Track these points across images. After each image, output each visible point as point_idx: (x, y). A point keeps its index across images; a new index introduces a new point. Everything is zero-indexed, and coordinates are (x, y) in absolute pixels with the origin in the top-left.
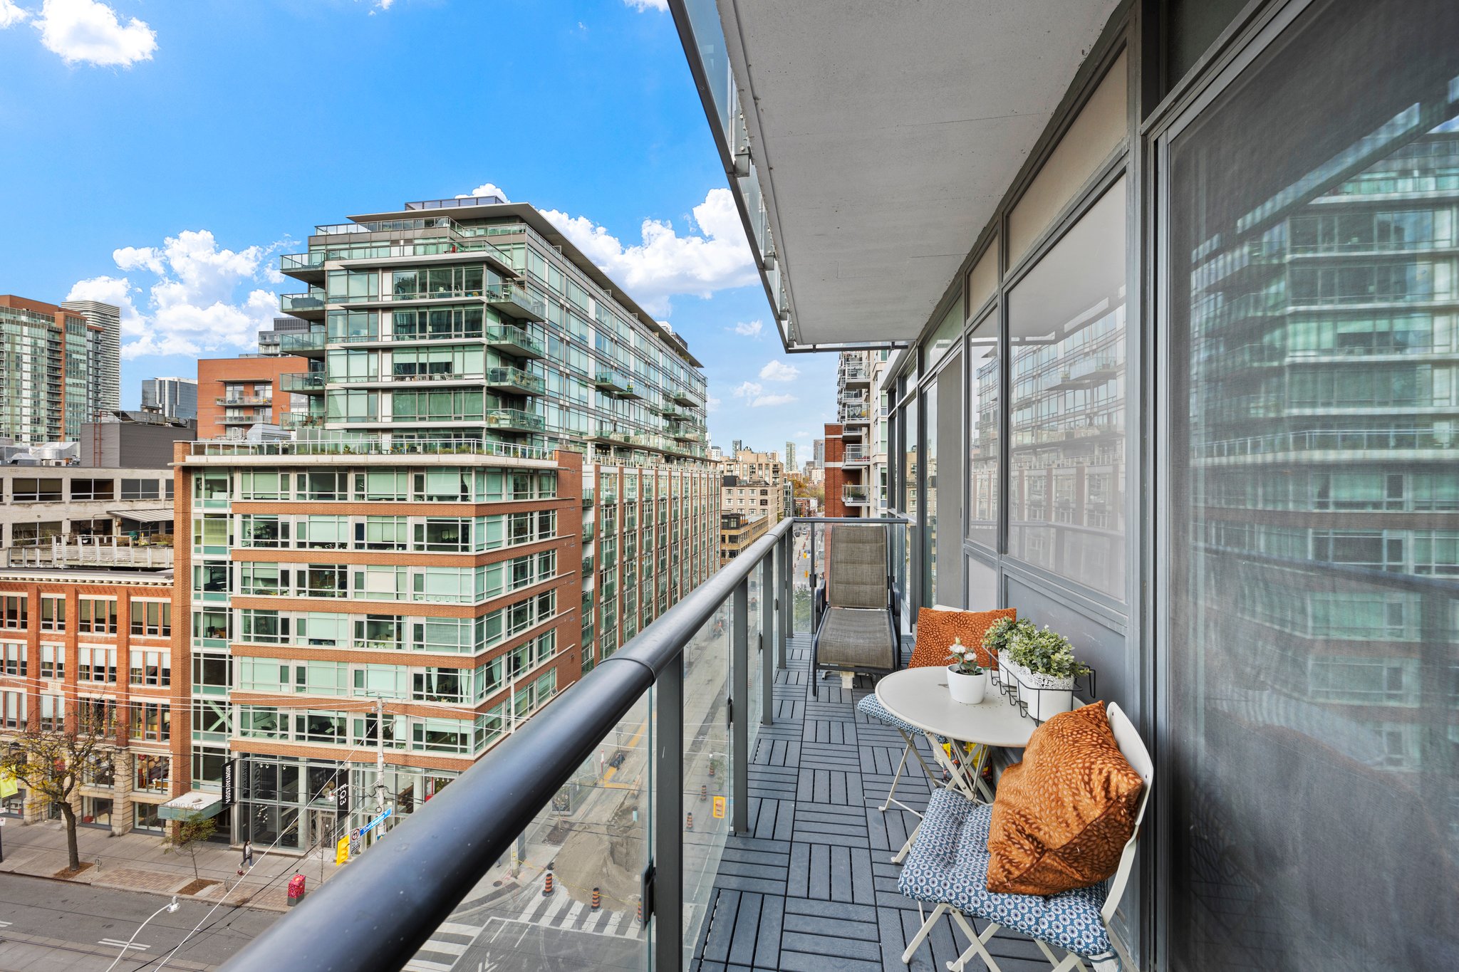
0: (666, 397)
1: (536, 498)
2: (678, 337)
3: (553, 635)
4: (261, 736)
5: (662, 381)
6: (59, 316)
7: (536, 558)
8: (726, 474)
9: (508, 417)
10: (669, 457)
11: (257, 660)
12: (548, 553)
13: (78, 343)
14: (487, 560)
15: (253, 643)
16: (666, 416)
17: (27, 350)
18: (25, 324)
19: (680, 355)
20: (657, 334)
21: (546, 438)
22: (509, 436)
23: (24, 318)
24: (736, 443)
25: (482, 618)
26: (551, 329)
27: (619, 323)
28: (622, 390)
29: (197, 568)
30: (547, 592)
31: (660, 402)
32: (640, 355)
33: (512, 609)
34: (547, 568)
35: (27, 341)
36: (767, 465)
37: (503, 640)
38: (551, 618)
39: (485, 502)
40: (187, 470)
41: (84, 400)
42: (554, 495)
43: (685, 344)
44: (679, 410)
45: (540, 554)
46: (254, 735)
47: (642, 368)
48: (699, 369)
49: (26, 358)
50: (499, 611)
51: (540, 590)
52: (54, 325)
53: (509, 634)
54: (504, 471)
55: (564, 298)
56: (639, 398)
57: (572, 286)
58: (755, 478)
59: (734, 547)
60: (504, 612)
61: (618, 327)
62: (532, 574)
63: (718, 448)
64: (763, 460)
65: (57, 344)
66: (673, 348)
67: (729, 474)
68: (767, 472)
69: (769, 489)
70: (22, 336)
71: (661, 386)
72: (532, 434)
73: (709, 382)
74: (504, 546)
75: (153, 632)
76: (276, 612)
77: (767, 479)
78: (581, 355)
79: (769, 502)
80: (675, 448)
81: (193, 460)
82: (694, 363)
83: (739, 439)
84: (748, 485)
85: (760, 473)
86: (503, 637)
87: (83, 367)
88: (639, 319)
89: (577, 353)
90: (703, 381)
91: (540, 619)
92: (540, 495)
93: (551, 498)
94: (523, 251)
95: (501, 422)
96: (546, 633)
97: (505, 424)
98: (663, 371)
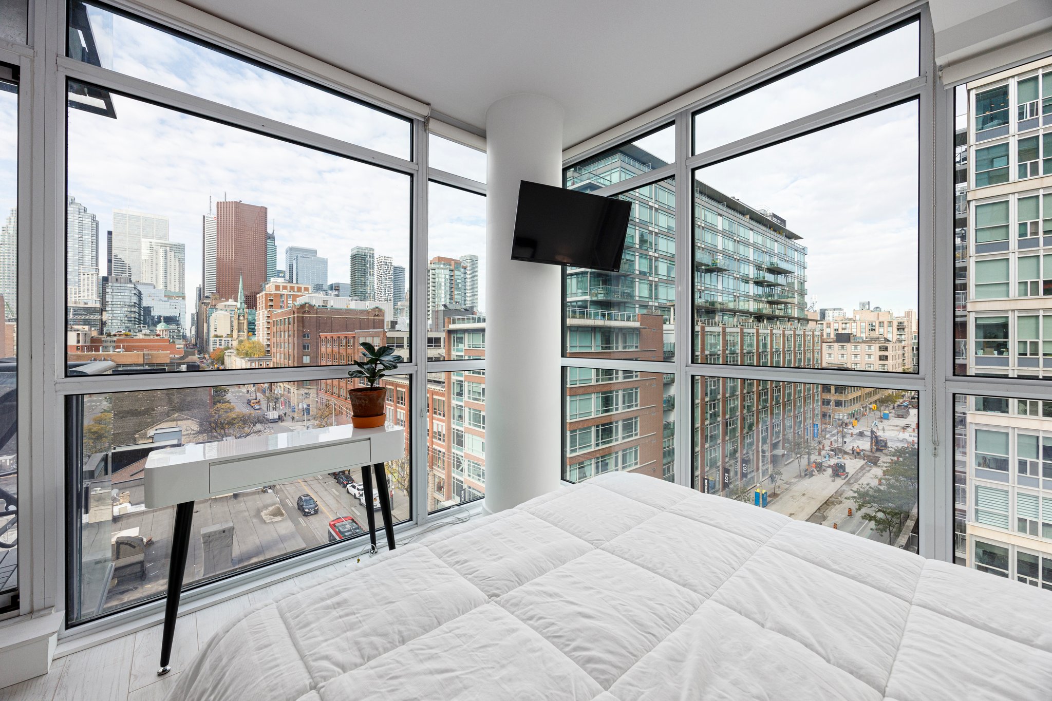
0: (759, 267)
1: (620, 349)
2: (774, 216)
3: (636, 451)
4: (475, 479)
5: (751, 254)
6: (453, 263)
7: (620, 393)
8: (840, 331)
9: (602, 292)
10: (759, 317)
11: (474, 437)
12: (632, 390)
13: (458, 274)
14: (578, 391)
15: (472, 427)
16: (758, 283)
17: (443, 280)
18: (442, 268)
19: (775, 231)
20: (748, 217)
21: (637, 306)
22: (605, 305)
23: (442, 266)
24: (863, 305)
25: (575, 431)
26: (641, 225)
27: (707, 213)
28: (708, 265)
29: (454, 383)
30: (632, 419)
31: (751, 272)
32: (728, 235)
33: (600, 428)
34: (630, 401)
35: (443, 276)
36: (890, 322)
37: (593, 449)
38: (634, 438)
39: (578, 351)
40: (450, 332)
41: (460, 301)
42: (637, 347)
43: (784, 221)
44: (770, 277)
45: (624, 390)
46: (473, 478)
47: (730, 246)
48: (796, 241)
49: (443, 284)
50: (590, 428)
51: (624, 417)
52: (451, 267)
53: (597, 445)
54: (594, 329)
55: (654, 201)
56: (725, 270)
57: (660, 191)
58: (874, 335)
59: (842, 398)
60: (593, 429)
61: (705, 215)
62: (617, 404)
63: (840, 309)
64: (885, 318)
65: (452, 276)
66: (765, 225)
67: (844, 332)
68: (890, 329)
69: (890, 346)
70: (441, 274)
71: (751, 259)
72: (625, 303)
73: (809, 251)
74: (593, 383)
75: (440, 414)
76: (480, 411)
77: (889, 337)
78: (669, 242)
79: (890, 358)
80: (766, 309)
81: (452, 327)
82: (791, 236)
83: (866, 301)
84: (864, 342)
85: (881, 330)
86: (593, 446)
87: (460, 285)
88: (729, 207)
89: (665, 241)
90: (803, 251)
91: (624, 438)
92: (624, 347)
93: (634, 349)
94: (618, 173)
95: (599, 296)
96: (631, 448)
97: (601, 297)
98: (756, 247)
